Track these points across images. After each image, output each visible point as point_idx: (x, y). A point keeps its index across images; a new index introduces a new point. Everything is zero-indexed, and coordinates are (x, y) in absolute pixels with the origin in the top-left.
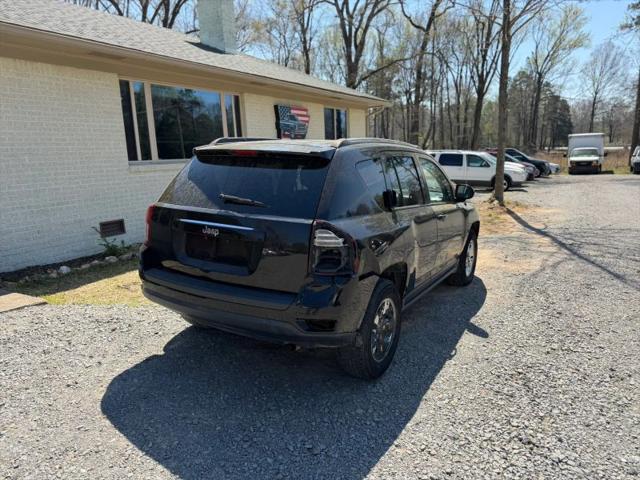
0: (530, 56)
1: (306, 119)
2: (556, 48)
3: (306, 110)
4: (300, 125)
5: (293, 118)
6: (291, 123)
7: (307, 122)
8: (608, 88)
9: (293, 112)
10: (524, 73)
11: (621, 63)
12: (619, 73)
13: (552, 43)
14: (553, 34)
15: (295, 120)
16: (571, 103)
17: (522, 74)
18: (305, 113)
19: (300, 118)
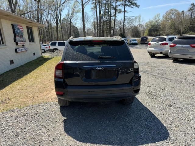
0: (67, 14)
1: (22, 30)
2: (73, 12)
3: (22, 26)
4: (21, 32)
5: (18, 29)
6: (18, 31)
7: (23, 31)
8: (87, 24)
9: (18, 27)
10: (64, 18)
11: (89, 18)
12: (89, 20)
13: (72, 11)
14: (72, 8)
15: (19, 30)
16: (78, 28)
17: (64, 19)
18: (22, 28)
19: (21, 29)
